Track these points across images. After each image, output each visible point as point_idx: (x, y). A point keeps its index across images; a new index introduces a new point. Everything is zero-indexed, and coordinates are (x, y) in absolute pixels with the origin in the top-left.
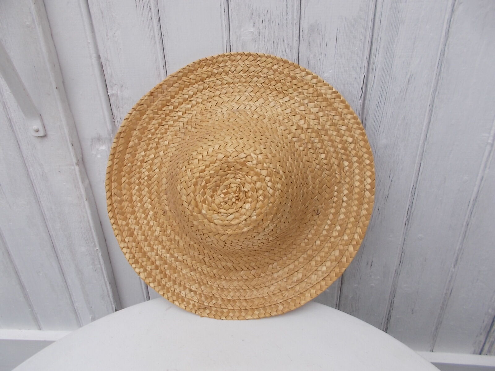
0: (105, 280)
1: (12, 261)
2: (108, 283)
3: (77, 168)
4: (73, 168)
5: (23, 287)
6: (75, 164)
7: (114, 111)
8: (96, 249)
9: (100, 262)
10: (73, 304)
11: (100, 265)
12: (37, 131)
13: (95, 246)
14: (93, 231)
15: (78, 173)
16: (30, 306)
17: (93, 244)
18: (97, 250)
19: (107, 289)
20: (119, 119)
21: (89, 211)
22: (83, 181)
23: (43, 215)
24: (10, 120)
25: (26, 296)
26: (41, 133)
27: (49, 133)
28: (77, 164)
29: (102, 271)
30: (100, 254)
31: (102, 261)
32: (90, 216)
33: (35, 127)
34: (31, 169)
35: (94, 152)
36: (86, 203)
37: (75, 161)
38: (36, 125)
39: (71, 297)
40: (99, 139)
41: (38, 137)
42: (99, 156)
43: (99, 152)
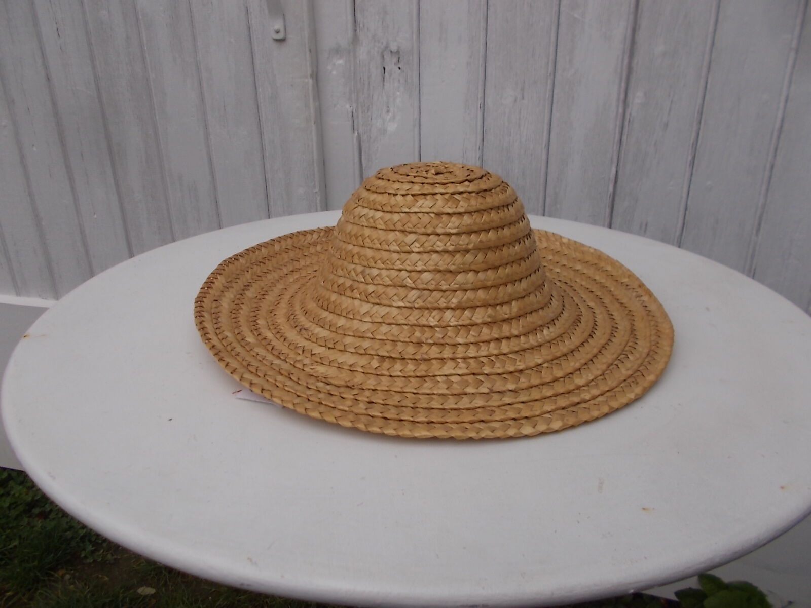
3: (310, 82)
4: (306, 80)
6: (309, 76)
7: (358, 15)
8: (315, 191)
12: (278, 32)
14: (315, 165)
15: (310, 88)
17: (313, 183)
20: (361, 26)
21: (315, 139)
23: (262, 149)
26: (280, 36)
27: (289, 36)
28: (312, 76)
30: (319, 198)
32: (315, 145)
33: (277, 27)
34: (260, 90)
35: (329, 68)
36: (314, 128)
37: (309, 72)
38: (279, 25)
40: (337, 51)
41: (277, 40)
42: (334, 73)
43: (335, 67)
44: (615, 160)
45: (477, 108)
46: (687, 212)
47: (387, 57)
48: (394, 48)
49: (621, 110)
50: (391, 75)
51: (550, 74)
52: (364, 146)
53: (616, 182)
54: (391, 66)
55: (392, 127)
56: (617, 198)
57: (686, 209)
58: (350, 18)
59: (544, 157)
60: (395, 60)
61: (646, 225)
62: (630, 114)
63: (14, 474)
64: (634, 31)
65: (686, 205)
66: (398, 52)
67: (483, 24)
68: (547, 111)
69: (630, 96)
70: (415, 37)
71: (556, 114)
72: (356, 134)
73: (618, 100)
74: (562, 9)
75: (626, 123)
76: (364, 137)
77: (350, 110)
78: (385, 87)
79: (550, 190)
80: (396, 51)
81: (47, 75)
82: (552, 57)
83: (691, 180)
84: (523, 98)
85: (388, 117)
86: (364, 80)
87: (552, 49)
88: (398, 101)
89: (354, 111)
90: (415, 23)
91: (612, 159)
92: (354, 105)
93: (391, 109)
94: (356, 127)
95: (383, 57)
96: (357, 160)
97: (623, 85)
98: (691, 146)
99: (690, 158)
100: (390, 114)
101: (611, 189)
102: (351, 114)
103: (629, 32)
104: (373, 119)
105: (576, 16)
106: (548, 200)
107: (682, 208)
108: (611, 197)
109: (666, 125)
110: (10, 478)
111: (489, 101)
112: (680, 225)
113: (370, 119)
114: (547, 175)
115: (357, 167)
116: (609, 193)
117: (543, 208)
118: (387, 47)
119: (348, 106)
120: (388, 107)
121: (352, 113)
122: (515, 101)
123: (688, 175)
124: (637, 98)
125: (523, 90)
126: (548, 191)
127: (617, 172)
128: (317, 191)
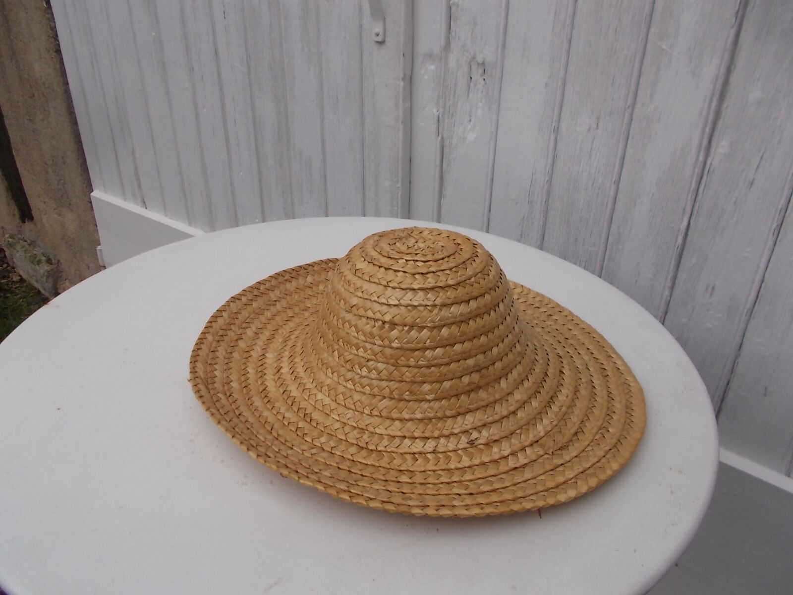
1: (326, 190)
3: (402, 84)
4: (398, 83)
6: (400, 79)
7: (453, 24)
8: (397, 186)
9: (398, 203)
11: (397, 207)
12: (377, 35)
13: (397, 182)
14: (400, 162)
15: (401, 90)
17: (396, 179)
18: (399, 187)
20: (453, 34)
21: (401, 137)
22: (404, 101)
23: (363, 139)
24: (361, 26)
26: (380, 39)
27: (387, 39)
28: (404, 79)
30: (400, 193)
33: (377, 31)
34: (365, 85)
35: (422, 72)
36: (401, 127)
37: (402, 75)
38: (378, 28)
40: (430, 56)
41: (378, 42)
42: (426, 77)
43: (427, 72)
44: (688, 210)
45: (551, 131)
47: (474, 67)
48: (480, 59)
49: (701, 158)
50: (475, 85)
51: (629, 107)
52: (446, 150)
53: (686, 234)
54: (477, 76)
55: (471, 137)
56: (685, 253)
58: (444, 26)
59: (612, 193)
60: (481, 71)
61: (713, 288)
62: (711, 164)
64: (729, 71)
66: (483, 64)
67: (565, 45)
68: (621, 146)
69: (714, 144)
70: (500, 50)
71: (630, 151)
72: (440, 138)
73: (700, 146)
74: (650, 37)
75: (706, 172)
76: (447, 142)
77: (436, 114)
78: (470, 97)
79: (614, 228)
80: (481, 62)
81: (216, 50)
82: (633, 88)
83: (773, 251)
84: (597, 128)
85: (470, 126)
86: (451, 88)
87: (634, 79)
88: (479, 111)
89: (441, 116)
90: (501, 38)
91: (685, 209)
92: (441, 110)
93: (473, 119)
94: (440, 131)
95: (471, 67)
96: (438, 163)
97: (708, 130)
98: (779, 210)
99: (775, 224)
100: (471, 124)
101: (680, 240)
102: (437, 118)
103: (723, 71)
104: (455, 126)
105: (664, 47)
108: (679, 248)
109: (752, 183)
111: (563, 125)
112: (753, 297)
113: (453, 125)
114: (613, 212)
115: (438, 170)
116: (677, 246)
118: (474, 58)
119: (435, 111)
120: (471, 116)
121: (439, 118)
122: (589, 129)
123: (770, 243)
124: (722, 147)
125: (598, 119)
126: (612, 229)
127: (689, 224)
128: (399, 186)
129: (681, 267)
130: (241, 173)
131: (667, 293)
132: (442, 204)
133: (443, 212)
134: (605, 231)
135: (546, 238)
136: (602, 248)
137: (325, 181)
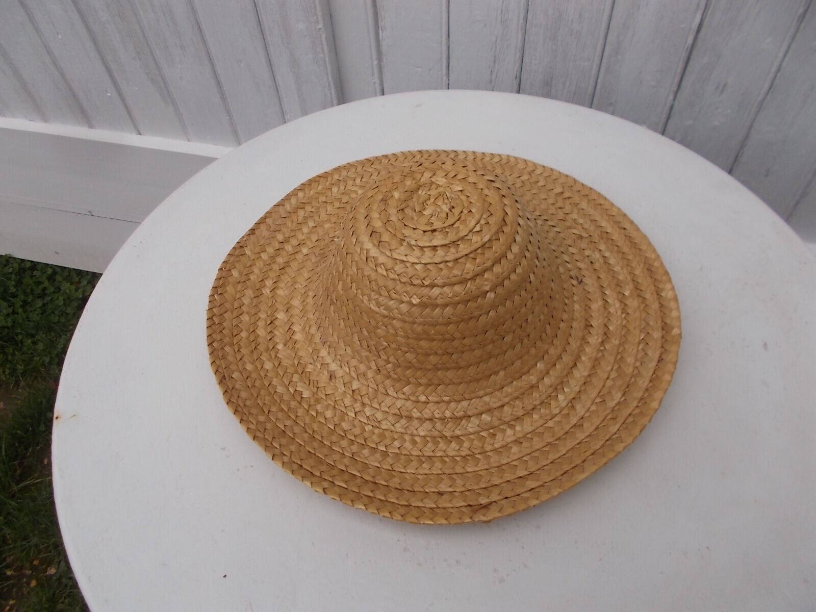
0: (328, 79)
1: (204, 42)
2: (332, 84)
5: (219, 84)
8: (318, 27)
9: (323, 48)
10: (284, 115)
11: (323, 53)
13: (317, 22)
16: (229, 113)
17: (315, 18)
18: (320, 28)
19: (331, 93)
25: (223, 98)
29: (325, 64)
30: (324, 36)
31: (325, 47)
39: (281, 105)
46: (779, 75)
53: (698, 31)
56: (695, 53)
57: (778, 70)
61: (725, 86)
63: (58, 270)
65: (780, 65)
79: (612, 38)
83: (794, 38)
91: (698, 5)
99: (801, 11)
101: (690, 41)
106: (608, 48)
107: (774, 69)
110: (55, 273)
112: (767, 86)
116: (687, 46)
117: (600, 58)
123: (793, 31)
126: (609, 38)
127: (702, 20)
128: (320, 26)
129: (689, 68)
130: (60, 36)
131: (671, 97)
132: (381, 38)
133: (384, 48)
134: (601, 42)
135: (526, 60)
136: (597, 62)
137: (200, 30)
